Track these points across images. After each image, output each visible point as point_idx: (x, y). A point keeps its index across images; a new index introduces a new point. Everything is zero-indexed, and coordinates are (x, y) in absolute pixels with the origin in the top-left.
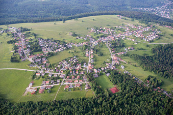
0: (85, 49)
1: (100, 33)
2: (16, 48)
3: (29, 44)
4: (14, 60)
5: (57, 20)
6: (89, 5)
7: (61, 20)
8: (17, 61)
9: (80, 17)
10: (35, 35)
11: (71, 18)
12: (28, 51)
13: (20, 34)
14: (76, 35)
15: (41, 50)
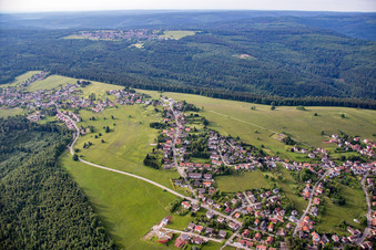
0: (305, 180)
1: (350, 150)
2: (162, 140)
3: (189, 137)
4: (150, 162)
5: (260, 102)
6: (341, 81)
7: (268, 103)
8: (155, 166)
9: (312, 104)
10: (206, 123)
11: (291, 104)
12: (182, 151)
13: (177, 115)
14: (293, 143)
15: (207, 157)
